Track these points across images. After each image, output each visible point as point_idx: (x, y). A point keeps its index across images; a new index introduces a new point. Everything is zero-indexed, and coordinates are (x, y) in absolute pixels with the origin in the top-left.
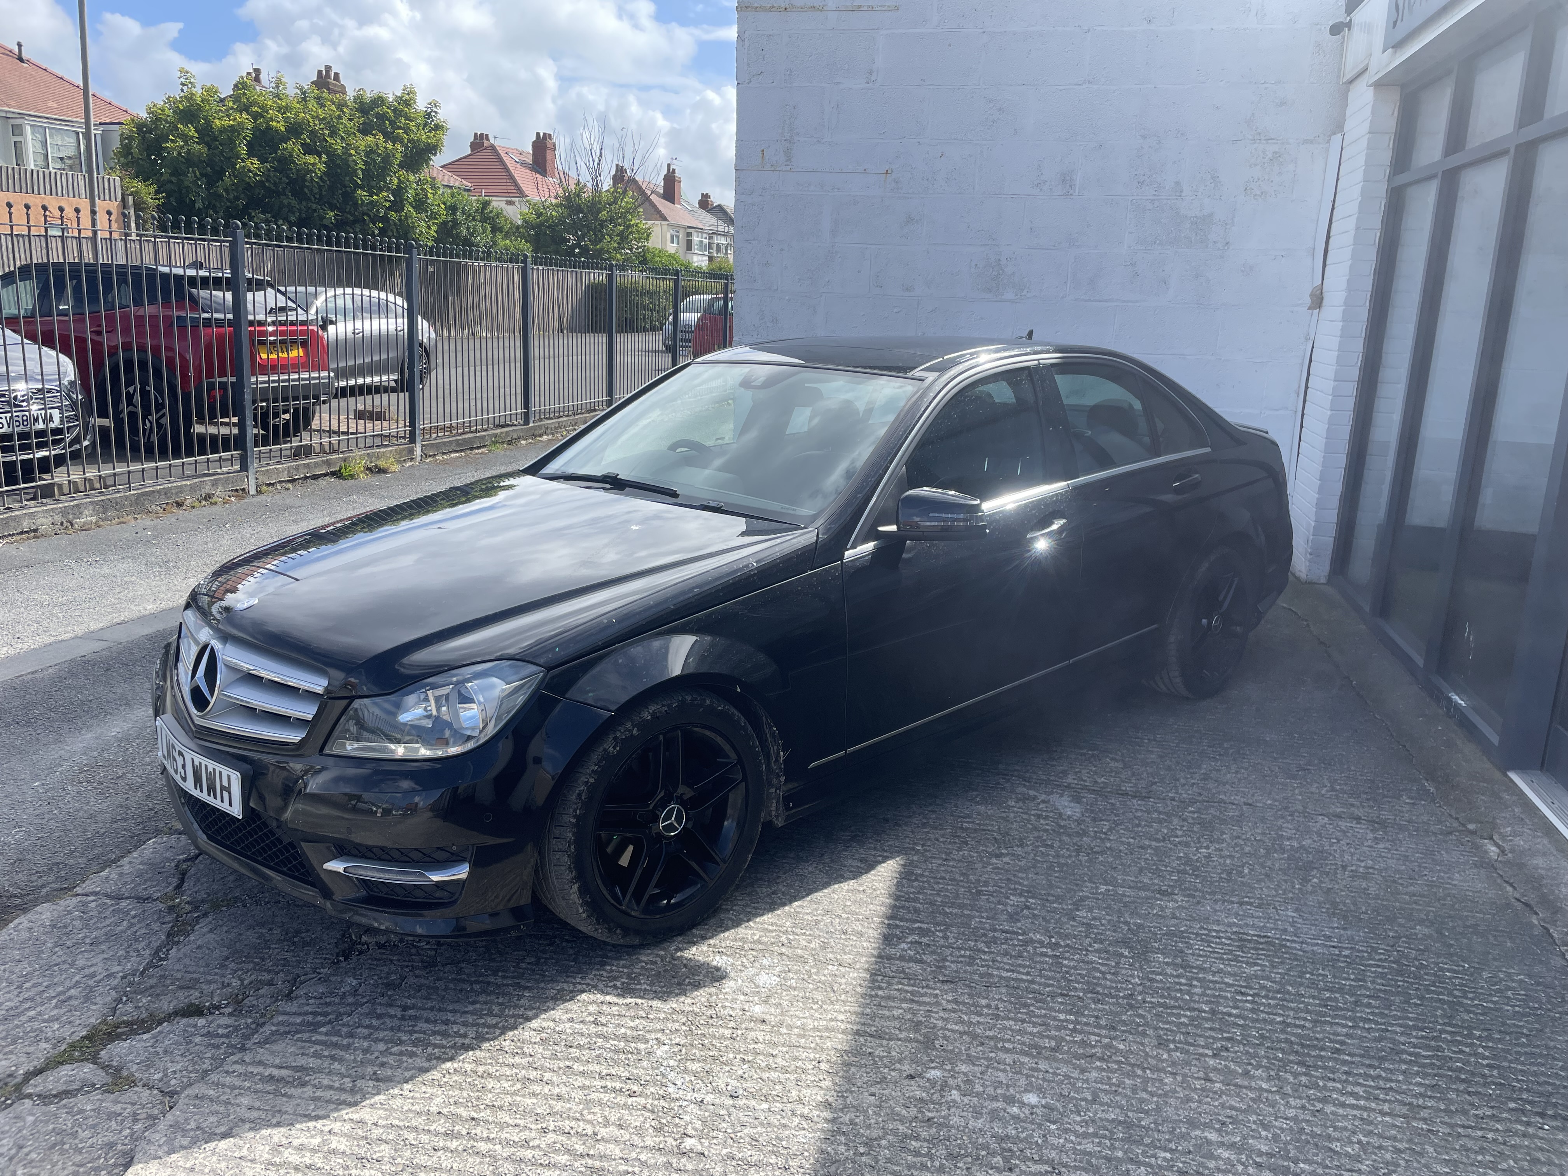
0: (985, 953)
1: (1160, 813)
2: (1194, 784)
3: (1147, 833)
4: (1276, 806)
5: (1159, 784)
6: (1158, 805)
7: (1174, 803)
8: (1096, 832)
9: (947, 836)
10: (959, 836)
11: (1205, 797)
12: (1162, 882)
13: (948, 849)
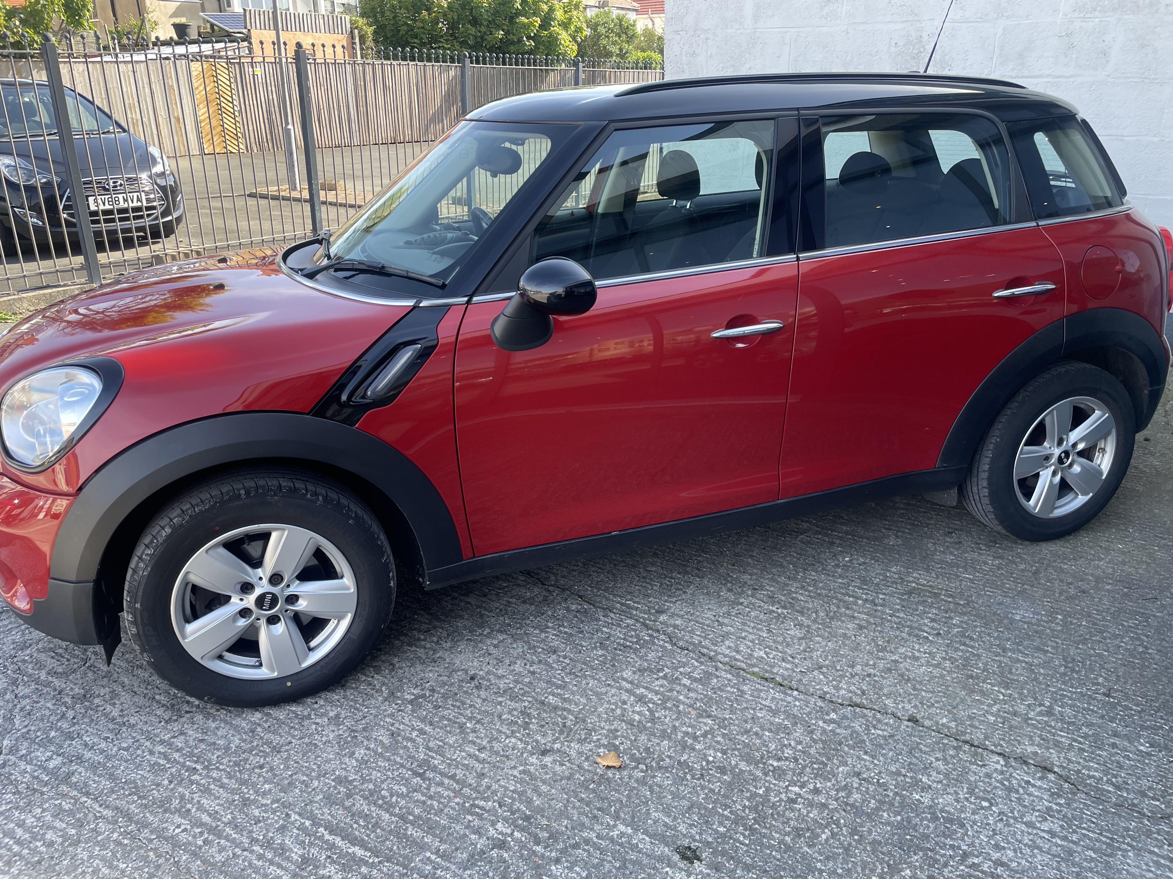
2: (869, 675)
3: (747, 745)
4: (949, 728)
5: (824, 670)
6: (797, 703)
7: (820, 703)
8: (686, 733)
9: (515, 713)
10: (529, 715)
11: (866, 699)
12: (701, 834)
13: (501, 732)
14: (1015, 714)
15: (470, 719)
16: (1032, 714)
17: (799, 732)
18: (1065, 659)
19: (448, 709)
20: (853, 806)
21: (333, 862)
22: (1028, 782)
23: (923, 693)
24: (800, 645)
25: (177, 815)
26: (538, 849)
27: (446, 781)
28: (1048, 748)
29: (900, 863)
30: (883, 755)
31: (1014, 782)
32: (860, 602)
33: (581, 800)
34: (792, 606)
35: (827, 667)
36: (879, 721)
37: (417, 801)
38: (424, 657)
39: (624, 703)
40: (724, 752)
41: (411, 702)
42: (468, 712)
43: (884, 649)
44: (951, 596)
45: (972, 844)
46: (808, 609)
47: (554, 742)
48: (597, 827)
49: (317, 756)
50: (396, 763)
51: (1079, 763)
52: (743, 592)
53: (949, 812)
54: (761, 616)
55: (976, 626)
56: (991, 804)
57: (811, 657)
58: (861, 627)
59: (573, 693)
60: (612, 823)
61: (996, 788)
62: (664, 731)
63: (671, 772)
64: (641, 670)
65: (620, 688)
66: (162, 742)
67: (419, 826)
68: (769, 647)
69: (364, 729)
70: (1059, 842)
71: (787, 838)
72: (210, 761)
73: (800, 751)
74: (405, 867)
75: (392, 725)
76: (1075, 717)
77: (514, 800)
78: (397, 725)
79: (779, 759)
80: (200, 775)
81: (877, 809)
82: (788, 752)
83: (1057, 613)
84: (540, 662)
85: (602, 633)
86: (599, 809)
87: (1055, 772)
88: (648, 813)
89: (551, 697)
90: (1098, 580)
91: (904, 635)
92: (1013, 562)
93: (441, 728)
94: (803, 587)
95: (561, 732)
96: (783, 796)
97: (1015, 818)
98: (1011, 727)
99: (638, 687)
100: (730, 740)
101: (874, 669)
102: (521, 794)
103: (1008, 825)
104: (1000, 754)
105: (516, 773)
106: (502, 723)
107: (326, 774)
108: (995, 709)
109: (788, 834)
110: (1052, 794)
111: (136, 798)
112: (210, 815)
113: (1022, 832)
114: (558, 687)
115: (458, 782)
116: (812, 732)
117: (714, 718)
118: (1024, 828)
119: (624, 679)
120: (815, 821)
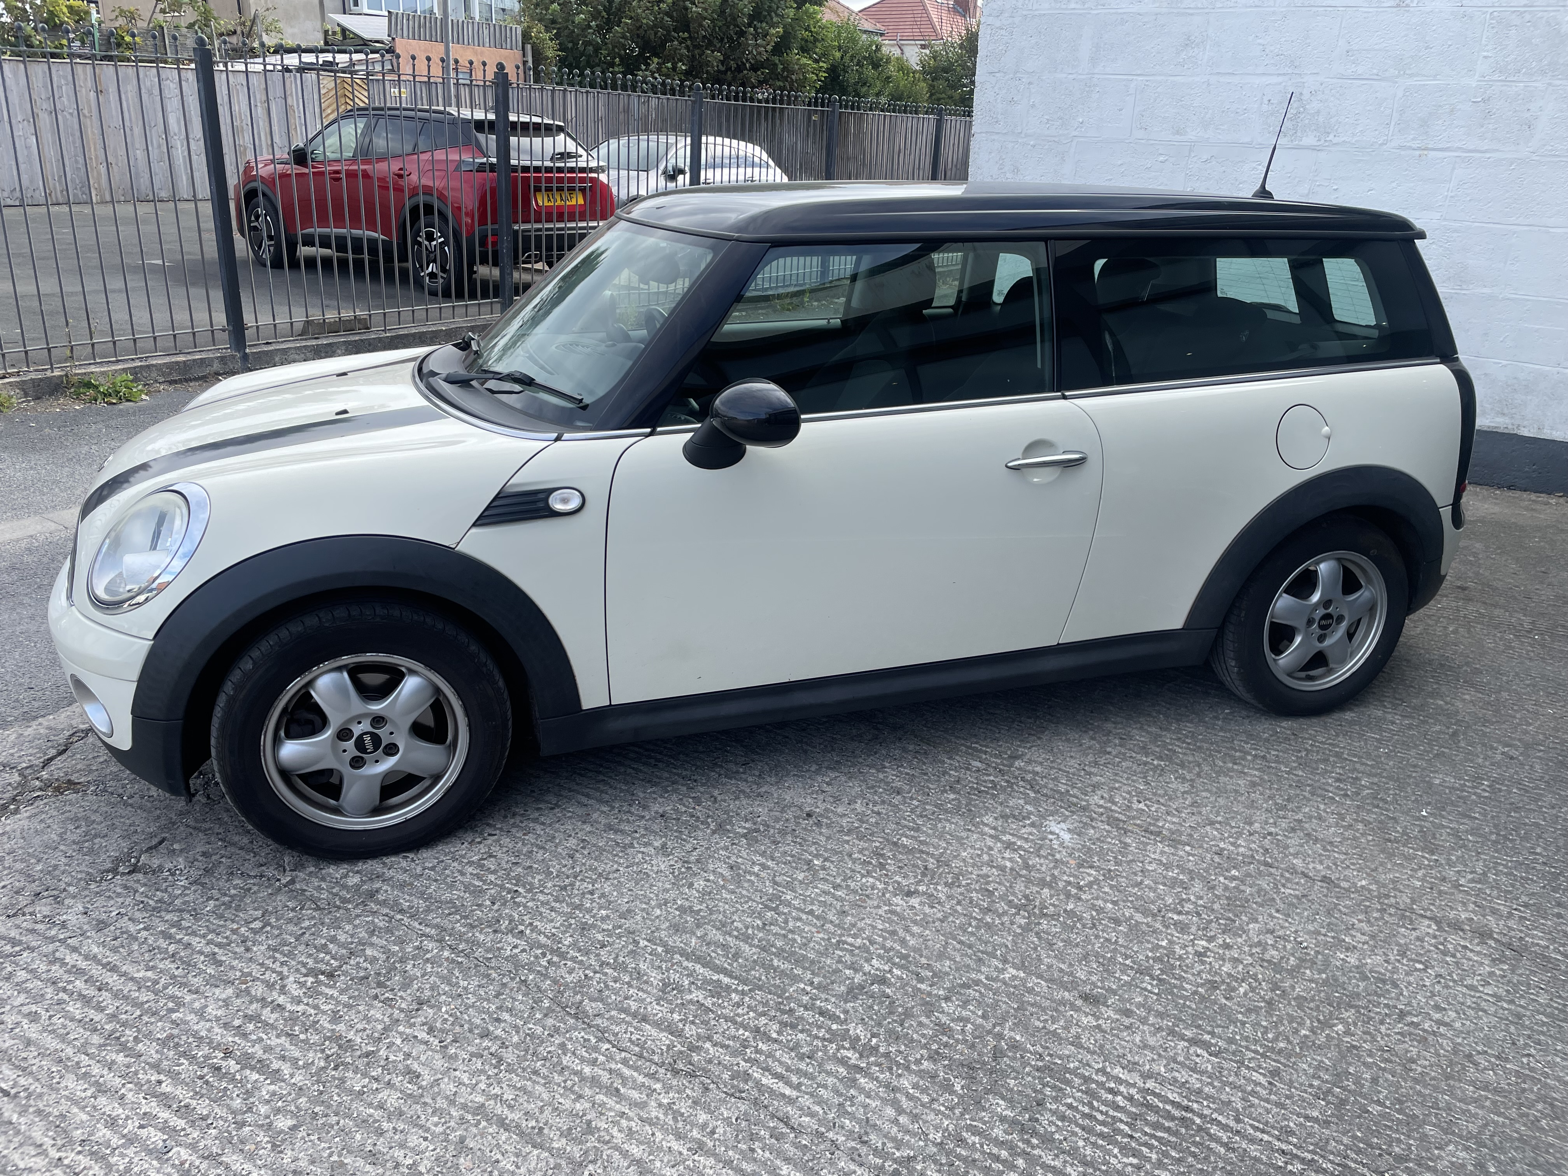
0: (769, 1039)
1: (1183, 870)
2: (1270, 834)
3: (1141, 898)
4: (1370, 891)
5: (1218, 826)
6: (1191, 858)
7: (1217, 859)
8: (1069, 883)
9: (866, 853)
10: (882, 855)
11: (1271, 857)
12: (1102, 982)
13: (853, 871)
14: (1444, 879)
15: (817, 856)
16: (1462, 881)
17: (1198, 887)
18: (1496, 826)
19: (789, 844)
20: (1269, 961)
21: (698, 988)
22: (1465, 947)
23: (1336, 855)
24: (1186, 799)
25: (510, 936)
26: (923, 986)
27: (804, 917)
28: (1484, 916)
29: (1331, 1018)
30: (1297, 914)
31: (1449, 946)
32: (1249, 758)
33: (961, 942)
34: (1169, 759)
35: (1220, 823)
36: (1288, 880)
37: (776, 934)
38: (748, 791)
39: (991, 849)
40: (1115, 903)
41: (745, 836)
42: (813, 849)
43: (1284, 808)
44: (1355, 756)
45: (1409, 1004)
46: (1189, 762)
47: (918, 883)
48: (983, 969)
49: (652, 885)
50: (743, 896)
51: (1521, 931)
52: (1109, 741)
53: (1380, 973)
54: (1135, 767)
55: (1388, 789)
56: (1427, 967)
57: (1200, 813)
58: (1253, 784)
59: (928, 835)
60: (1001, 966)
61: (1429, 951)
62: (1043, 880)
63: (1058, 920)
64: (1004, 817)
65: (983, 834)
66: (470, 863)
67: (785, 959)
68: (1149, 799)
69: (698, 861)
70: (1505, 1005)
71: (1200, 989)
72: (531, 884)
73: (1201, 906)
74: (779, 996)
75: (729, 858)
76: (1513, 886)
77: (885, 939)
78: (734, 858)
79: (1180, 913)
80: (525, 897)
81: (1299, 967)
82: (1188, 907)
83: (1483, 779)
84: (883, 802)
85: (950, 775)
86: (982, 952)
87: (1494, 939)
88: (1039, 957)
89: (904, 839)
90: (1527, 746)
91: (1306, 794)
92: (1423, 722)
93: (785, 863)
94: (1179, 739)
95: (924, 875)
96: (1190, 949)
97: (1454, 981)
98: (1440, 892)
99: (1004, 833)
100: (1119, 891)
101: (1276, 827)
102: (894, 933)
103: (1447, 987)
104: (1430, 919)
105: (880, 912)
106: (854, 863)
107: (665, 904)
108: (1420, 874)
109: (1202, 985)
110: (1493, 960)
111: (458, 917)
112: (546, 936)
113: (1464, 994)
114: (910, 829)
115: (818, 918)
116: (1213, 888)
117: (1098, 869)
118: (1464, 990)
119: (986, 825)
120: (1229, 975)
